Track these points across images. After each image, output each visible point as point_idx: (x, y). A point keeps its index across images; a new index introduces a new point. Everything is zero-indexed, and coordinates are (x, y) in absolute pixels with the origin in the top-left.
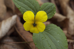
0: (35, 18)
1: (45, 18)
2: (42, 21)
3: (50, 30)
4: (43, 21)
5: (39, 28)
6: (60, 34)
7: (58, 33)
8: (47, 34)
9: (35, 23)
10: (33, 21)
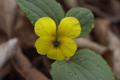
0: (57, 31)
1: (76, 31)
2: (71, 35)
3: (84, 60)
4: (73, 36)
5: (64, 50)
6: (101, 68)
7: (99, 66)
8: (78, 68)
9: (56, 40)
10: (53, 35)
